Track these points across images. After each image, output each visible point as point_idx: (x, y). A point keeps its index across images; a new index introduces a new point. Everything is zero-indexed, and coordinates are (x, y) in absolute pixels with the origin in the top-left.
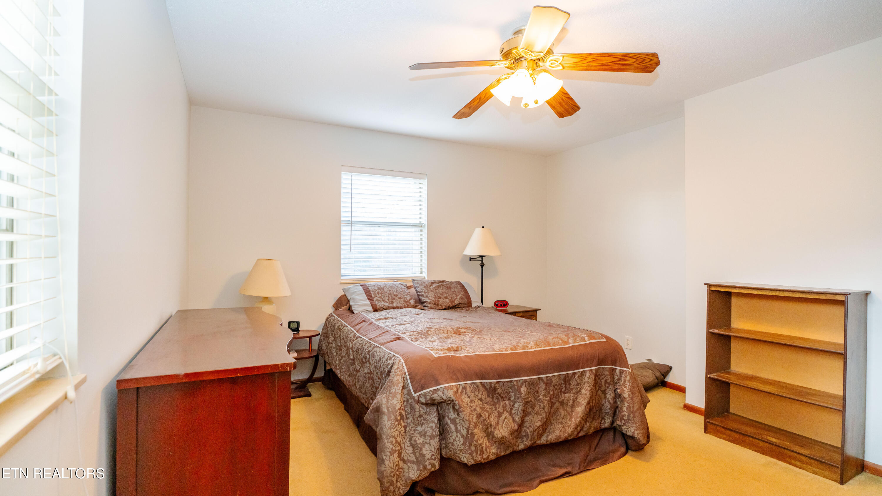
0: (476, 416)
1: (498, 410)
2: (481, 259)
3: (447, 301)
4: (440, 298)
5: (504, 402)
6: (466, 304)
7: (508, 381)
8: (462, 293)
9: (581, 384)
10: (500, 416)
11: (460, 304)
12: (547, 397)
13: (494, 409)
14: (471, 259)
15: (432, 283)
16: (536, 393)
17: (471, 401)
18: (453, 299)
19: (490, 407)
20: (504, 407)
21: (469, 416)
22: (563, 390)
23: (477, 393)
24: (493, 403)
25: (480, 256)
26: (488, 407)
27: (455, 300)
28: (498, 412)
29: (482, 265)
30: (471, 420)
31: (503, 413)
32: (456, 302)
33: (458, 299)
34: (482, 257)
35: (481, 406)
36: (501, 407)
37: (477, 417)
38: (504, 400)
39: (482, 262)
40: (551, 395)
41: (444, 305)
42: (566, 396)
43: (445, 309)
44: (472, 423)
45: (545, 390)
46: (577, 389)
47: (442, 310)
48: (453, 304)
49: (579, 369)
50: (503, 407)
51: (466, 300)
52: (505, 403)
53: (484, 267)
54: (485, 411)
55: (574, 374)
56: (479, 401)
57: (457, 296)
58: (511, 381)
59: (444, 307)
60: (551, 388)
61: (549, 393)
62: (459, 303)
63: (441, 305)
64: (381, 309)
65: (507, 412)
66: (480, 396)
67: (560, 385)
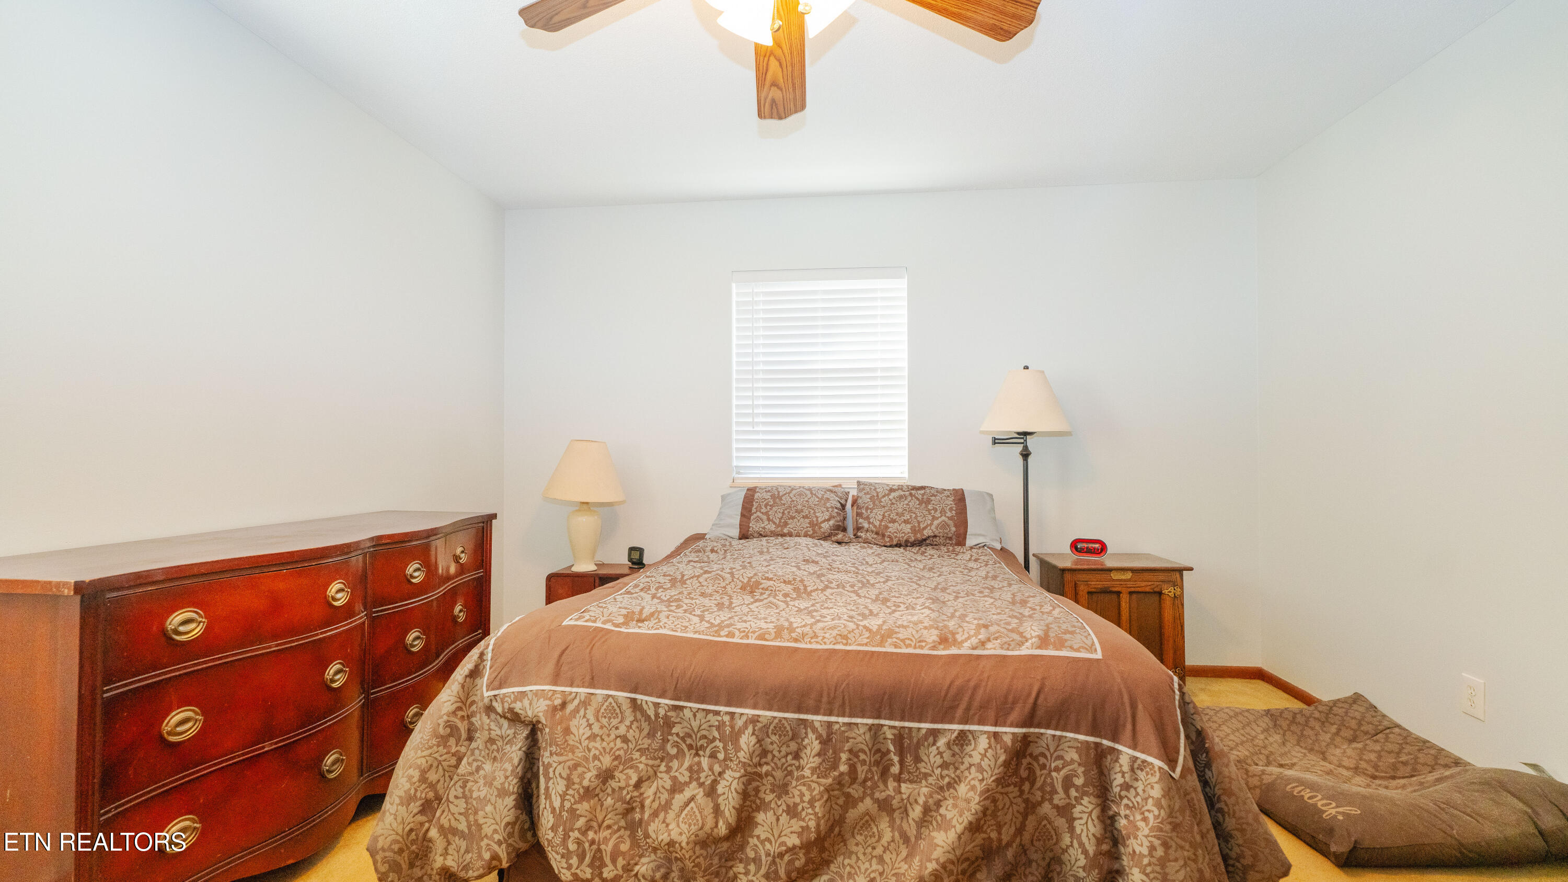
0: (595, 772)
1: (672, 774)
2: (1022, 441)
3: (907, 528)
4: (893, 521)
5: (696, 759)
6: (950, 539)
7: (708, 712)
8: (949, 514)
9: (957, 769)
10: (676, 788)
11: (935, 536)
12: (825, 777)
13: (663, 768)
14: (995, 441)
15: (892, 490)
16: (790, 757)
17: (593, 737)
18: (922, 526)
19: (651, 762)
20: (694, 771)
21: (576, 766)
22: (895, 769)
23: (614, 722)
24: (661, 754)
25: (1019, 433)
26: (643, 763)
27: (925, 528)
28: (674, 779)
29: (1026, 455)
30: (577, 780)
31: (687, 784)
32: (927, 533)
33: (933, 527)
34: (1026, 434)
35: (621, 753)
36: (683, 770)
37: (597, 776)
38: (697, 754)
39: (1026, 448)
40: (842, 774)
41: (896, 537)
42: (903, 790)
43: (899, 545)
44: (576, 786)
45: (819, 755)
46: (942, 777)
47: (890, 546)
48: (919, 536)
49: (951, 722)
50: (690, 769)
51: (954, 529)
52: (699, 763)
53: (1030, 459)
54: (631, 767)
55: (935, 733)
56: (619, 740)
57: (934, 518)
58: (717, 713)
59: (895, 543)
60: (844, 756)
61: (835, 767)
62: (932, 534)
63: (889, 537)
64: (755, 535)
65: (701, 785)
66: (622, 730)
67: (879, 754)
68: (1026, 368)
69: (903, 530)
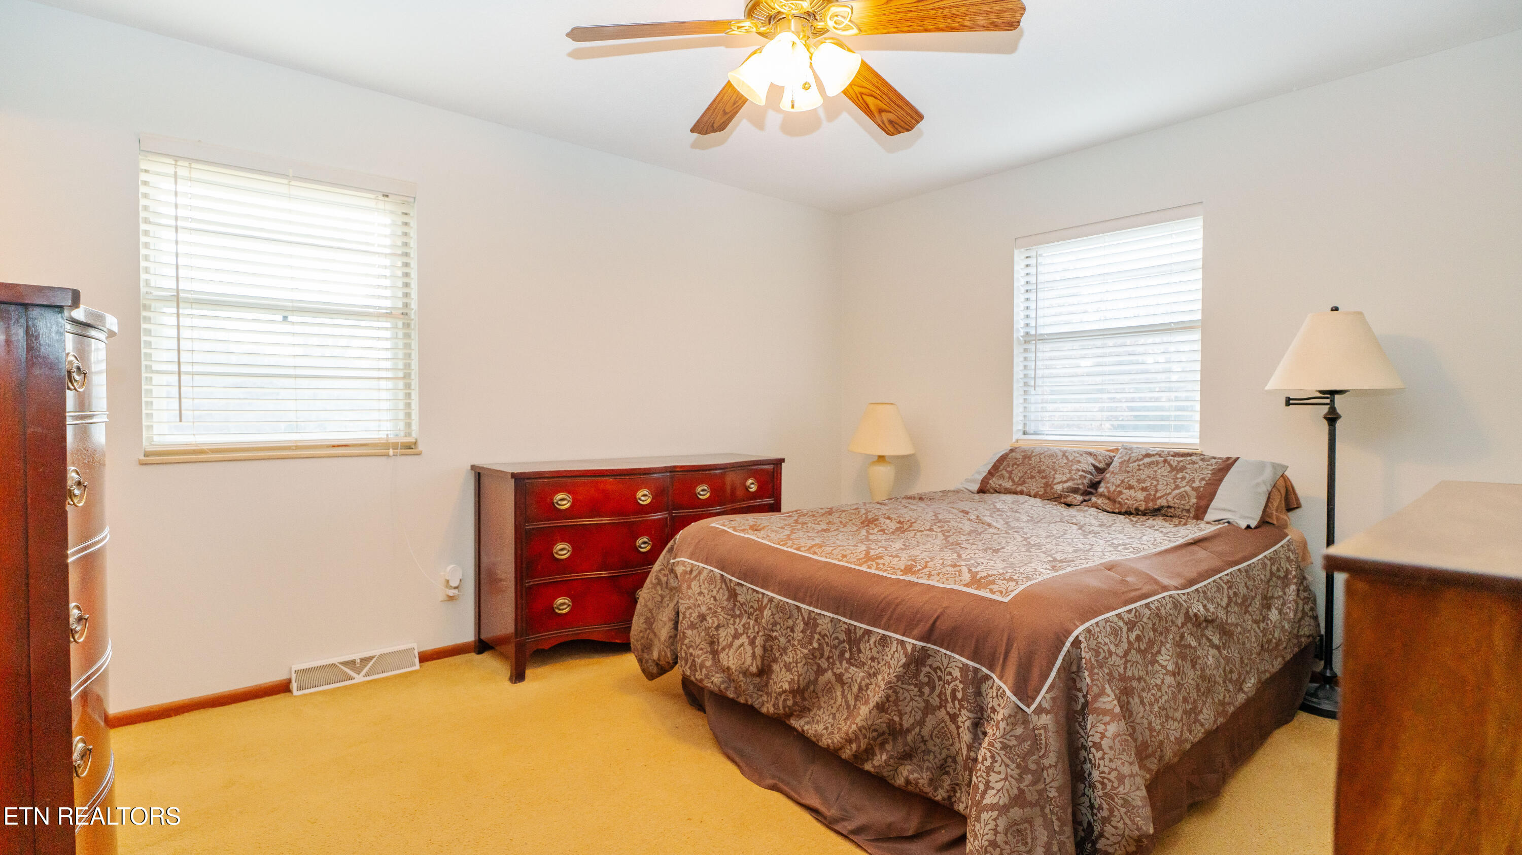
0: (697, 614)
1: (736, 626)
2: (1328, 401)
3: (1141, 495)
4: (1130, 487)
5: (748, 620)
6: (1188, 511)
7: (754, 590)
8: (1196, 484)
9: (879, 663)
10: (736, 636)
11: (1169, 507)
12: (805, 648)
13: (732, 622)
14: (1288, 402)
15: (1148, 455)
16: (789, 630)
17: (700, 593)
18: (1159, 495)
19: (726, 616)
20: (746, 627)
21: (689, 608)
22: (847, 655)
23: (712, 587)
24: (731, 612)
25: (1321, 392)
26: (722, 615)
27: (1160, 498)
28: (736, 630)
29: (1332, 419)
30: (688, 616)
31: (741, 635)
32: (1162, 502)
33: (1170, 498)
34: (1333, 393)
35: (712, 606)
36: (740, 625)
37: (698, 617)
38: (749, 618)
39: (1333, 410)
40: (814, 648)
41: (1126, 504)
42: (850, 671)
43: (1128, 513)
44: (687, 619)
45: (802, 632)
46: (871, 668)
47: (1120, 513)
48: (1151, 505)
49: (877, 627)
50: (744, 626)
51: (1194, 501)
52: (749, 623)
53: (1339, 425)
54: (716, 616)
55: (868, 633)
56: (712, 599)
57: (1177, 487)
58: (757, 592)
59: (1123, 510)
60: (817, 636)
61: (811, 643)
62: (1166, 504)
63: (1120, 503)
64: (991, 490)
65: (748, 637)
66: (714, 593)
67: (837, 641)
68: (1335, 309)
69: (1135, 497)
